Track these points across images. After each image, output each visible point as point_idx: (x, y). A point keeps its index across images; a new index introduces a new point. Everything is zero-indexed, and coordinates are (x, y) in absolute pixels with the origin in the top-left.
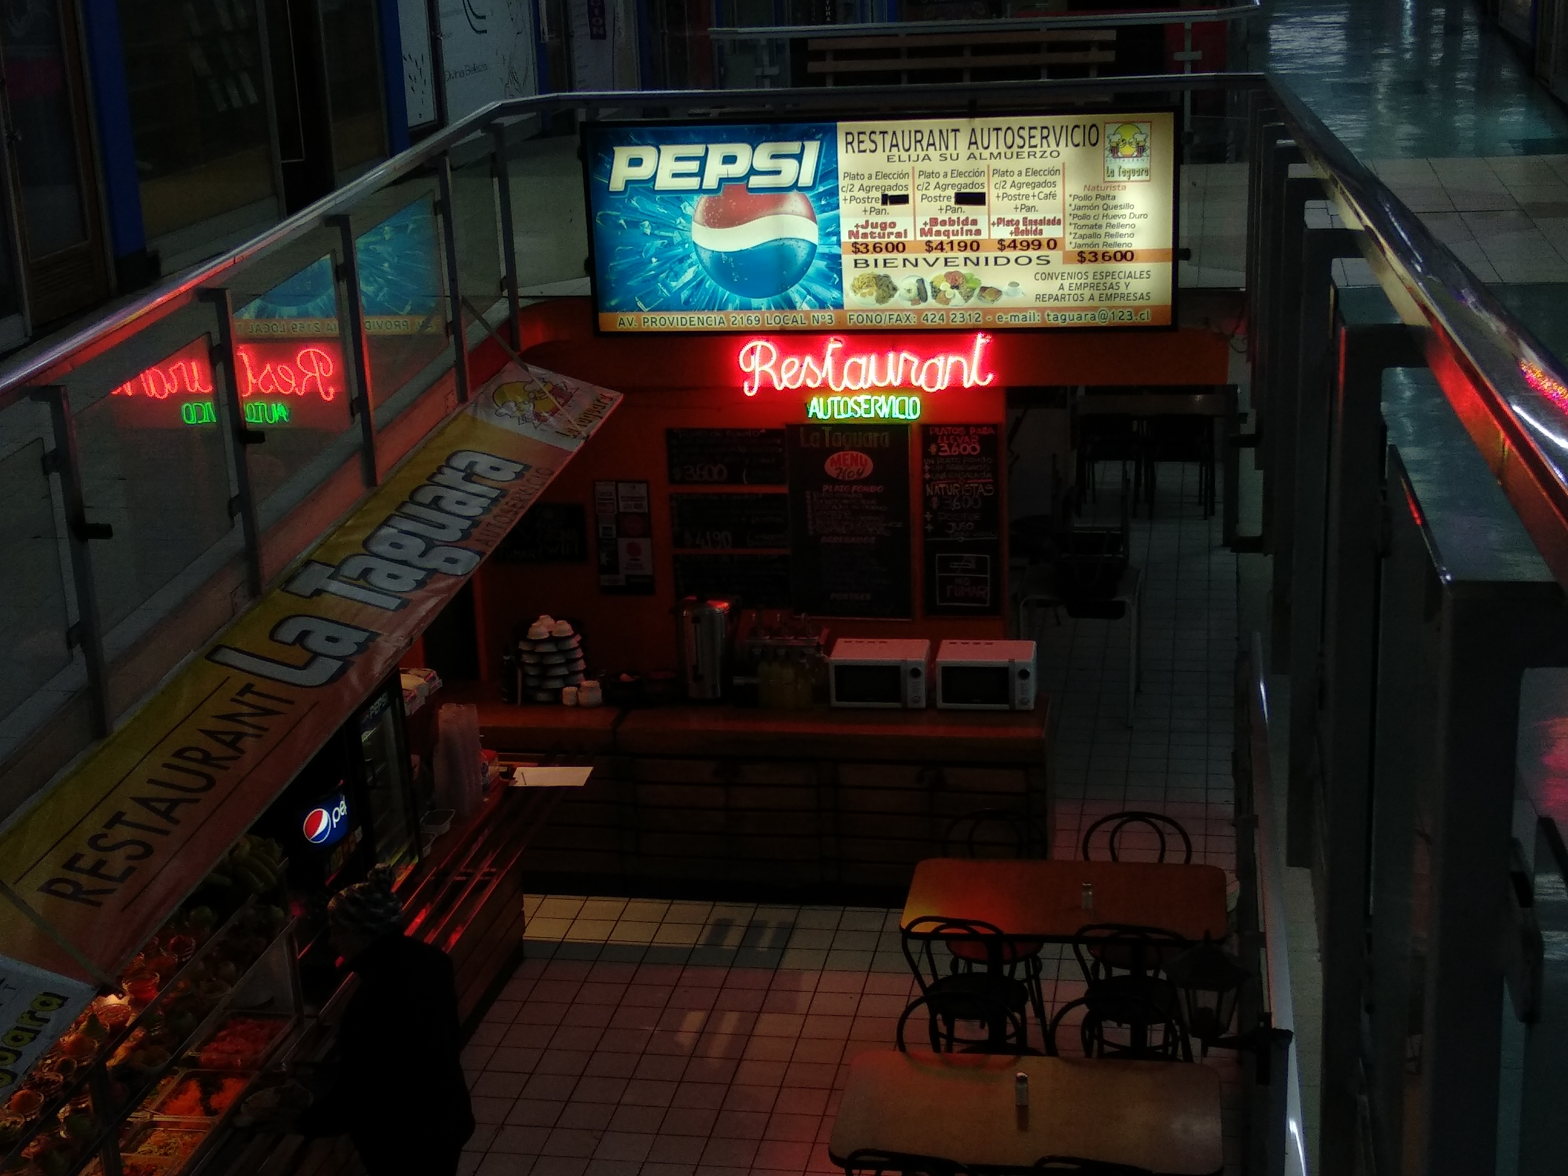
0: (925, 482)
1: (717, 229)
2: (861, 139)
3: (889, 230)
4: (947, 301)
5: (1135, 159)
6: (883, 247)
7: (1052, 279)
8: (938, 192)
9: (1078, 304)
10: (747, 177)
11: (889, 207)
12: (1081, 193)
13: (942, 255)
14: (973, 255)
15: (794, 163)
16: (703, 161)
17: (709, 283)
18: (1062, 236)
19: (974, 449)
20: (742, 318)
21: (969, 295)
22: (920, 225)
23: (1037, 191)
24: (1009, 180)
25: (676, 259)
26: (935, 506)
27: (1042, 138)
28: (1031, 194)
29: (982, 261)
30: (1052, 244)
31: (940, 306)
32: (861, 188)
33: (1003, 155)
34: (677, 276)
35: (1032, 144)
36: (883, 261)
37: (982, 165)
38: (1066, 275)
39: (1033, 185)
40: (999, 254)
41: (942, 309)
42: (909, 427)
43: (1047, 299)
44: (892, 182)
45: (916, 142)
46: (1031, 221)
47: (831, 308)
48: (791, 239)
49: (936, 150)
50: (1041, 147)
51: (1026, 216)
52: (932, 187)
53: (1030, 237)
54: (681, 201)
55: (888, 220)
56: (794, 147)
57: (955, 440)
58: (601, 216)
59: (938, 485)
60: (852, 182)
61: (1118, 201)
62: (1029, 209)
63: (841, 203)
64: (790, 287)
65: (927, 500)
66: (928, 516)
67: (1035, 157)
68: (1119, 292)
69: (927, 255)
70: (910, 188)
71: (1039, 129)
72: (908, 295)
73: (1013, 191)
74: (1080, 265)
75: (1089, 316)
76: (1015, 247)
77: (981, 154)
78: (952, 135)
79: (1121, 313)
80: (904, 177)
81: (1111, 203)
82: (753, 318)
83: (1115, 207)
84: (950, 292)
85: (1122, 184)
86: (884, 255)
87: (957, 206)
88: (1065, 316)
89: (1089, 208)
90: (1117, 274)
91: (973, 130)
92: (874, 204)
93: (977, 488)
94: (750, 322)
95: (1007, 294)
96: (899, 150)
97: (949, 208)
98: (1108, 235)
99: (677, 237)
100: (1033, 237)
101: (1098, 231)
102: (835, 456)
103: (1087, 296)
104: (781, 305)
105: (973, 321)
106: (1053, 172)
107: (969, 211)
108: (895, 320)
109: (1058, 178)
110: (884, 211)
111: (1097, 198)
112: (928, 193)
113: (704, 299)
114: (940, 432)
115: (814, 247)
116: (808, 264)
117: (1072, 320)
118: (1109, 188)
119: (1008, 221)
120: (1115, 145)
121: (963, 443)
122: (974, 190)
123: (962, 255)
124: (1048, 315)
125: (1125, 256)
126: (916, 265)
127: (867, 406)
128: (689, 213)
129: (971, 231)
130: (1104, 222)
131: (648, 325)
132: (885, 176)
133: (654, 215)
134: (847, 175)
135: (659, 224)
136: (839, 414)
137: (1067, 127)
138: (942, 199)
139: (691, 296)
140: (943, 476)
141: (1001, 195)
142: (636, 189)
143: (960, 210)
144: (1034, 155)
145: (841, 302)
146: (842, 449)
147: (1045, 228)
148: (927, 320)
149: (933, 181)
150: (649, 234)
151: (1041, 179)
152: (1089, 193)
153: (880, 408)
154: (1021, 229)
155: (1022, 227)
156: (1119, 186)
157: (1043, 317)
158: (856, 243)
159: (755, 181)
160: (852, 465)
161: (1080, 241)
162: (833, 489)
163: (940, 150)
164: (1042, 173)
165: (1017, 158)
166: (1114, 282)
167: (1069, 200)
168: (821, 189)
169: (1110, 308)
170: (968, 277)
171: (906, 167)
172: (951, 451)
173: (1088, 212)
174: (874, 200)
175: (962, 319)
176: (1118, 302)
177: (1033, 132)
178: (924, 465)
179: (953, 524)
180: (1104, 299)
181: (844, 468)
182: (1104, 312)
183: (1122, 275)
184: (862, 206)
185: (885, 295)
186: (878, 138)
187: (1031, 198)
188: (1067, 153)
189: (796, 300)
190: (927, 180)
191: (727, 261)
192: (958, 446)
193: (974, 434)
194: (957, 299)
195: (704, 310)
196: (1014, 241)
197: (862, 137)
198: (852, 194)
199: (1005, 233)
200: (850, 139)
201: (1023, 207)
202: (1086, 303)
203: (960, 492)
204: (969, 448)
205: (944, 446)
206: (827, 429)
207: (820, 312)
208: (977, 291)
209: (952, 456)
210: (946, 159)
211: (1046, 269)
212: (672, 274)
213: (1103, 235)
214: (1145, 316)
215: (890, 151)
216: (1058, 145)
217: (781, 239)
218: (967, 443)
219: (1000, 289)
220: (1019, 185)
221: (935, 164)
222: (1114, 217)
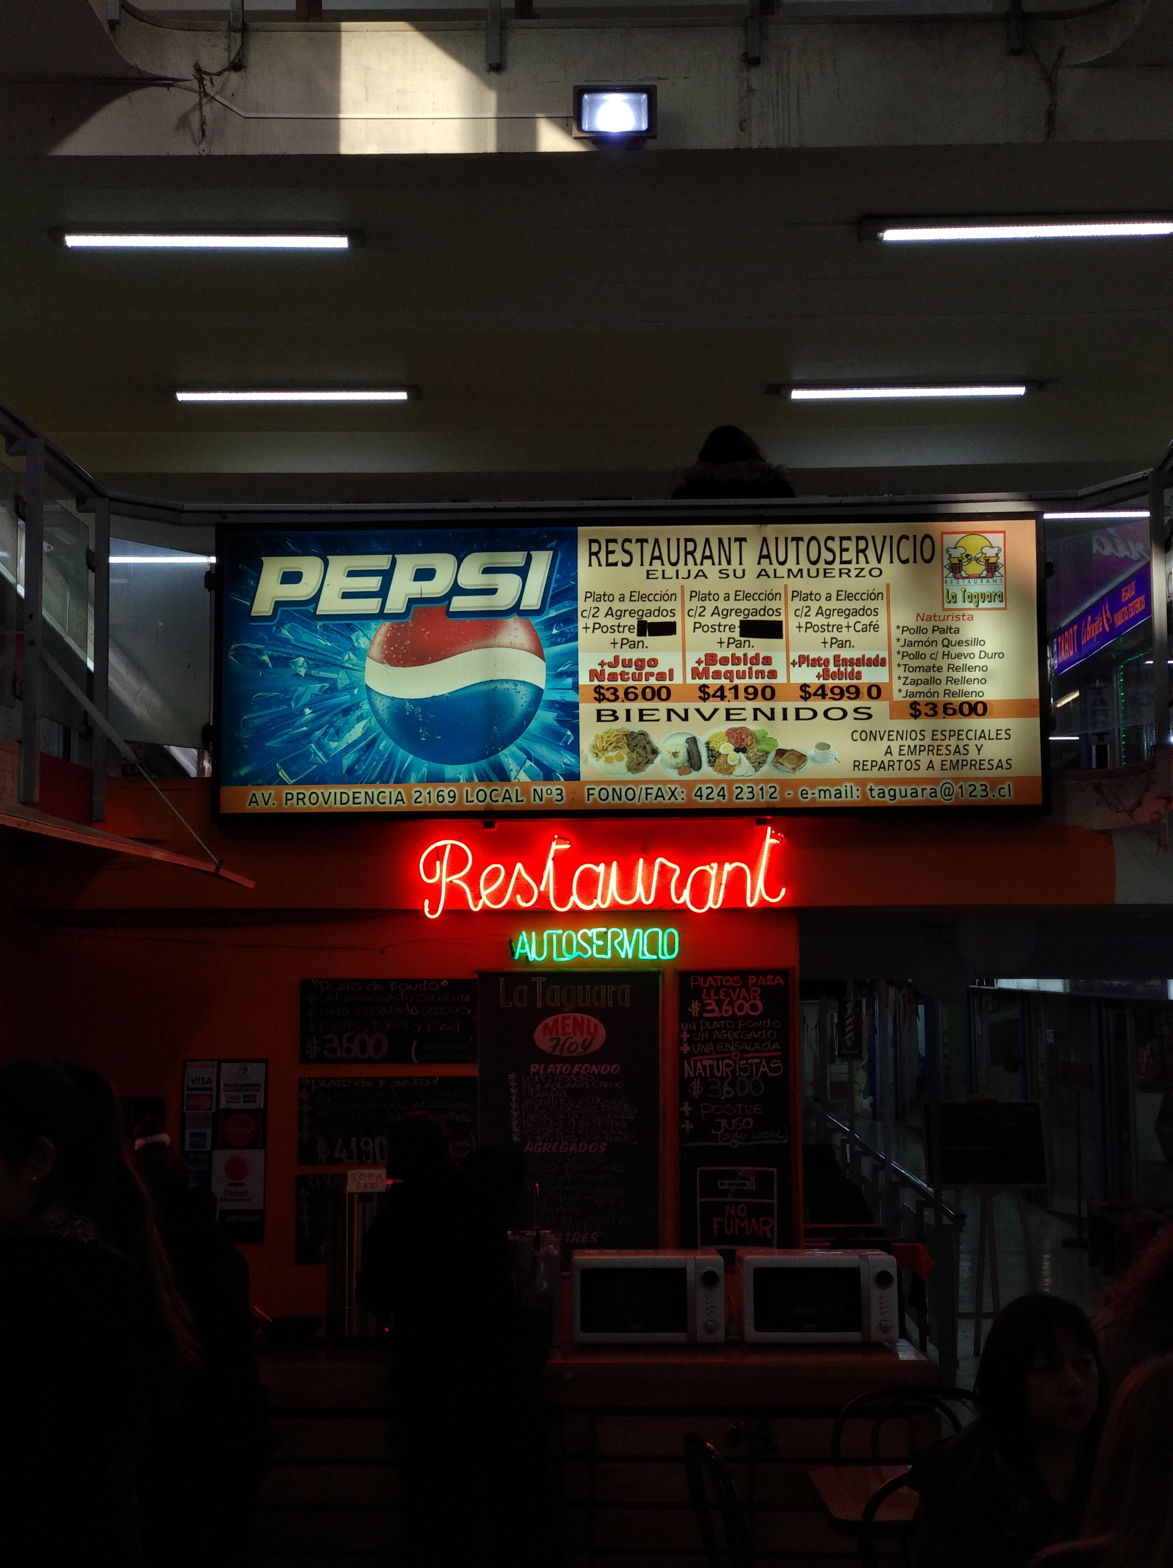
0: (682, 1057)
1: (400, 668)
2: (610, 549)
3: (647, 669)
4: (729, 769)
5: (985, 580)
6: (639, 692)
7: (875, 739)
8: (716, 620)
9: (912, 774)
10: (447, 597)
11: (648, 639)
12: (913, 624)
13: (722, 705)
14: (765, 706)
15: (516, 579)
16: (387, 576)
17: (385, 744)
18: (887, 681)
19: (754, 1007)
20: (429, 793)
21: (761, 760)
22: (691, 664)
23: (852, 620)
24: (815, 605)
25: (339, 710)
26: (696, 1093)
27: (858, 551)
28: (844, 624)
29: (779, 714)
30: (874, 691)
31: (720, 776)
32: (610, 613)
33: (805, 573)
34: (339, 733)
35: (844, 559)
36: (638, 712)
37: (776, 585)
38: (895, 734)
39: (847, 612)
40: (801, 704)
41: (722, 781)
42: (660, 977)
43: (869, 767)
44: (653, 606)
45: (687, 553)
46: (845, 660)
47: (562, 779)
48: (507, 681)
49: (713, 564)
50: (858, 562)
51: (837, 653)
52: (708, 612)
53: (844, 681)
54: (353, 630)
55: (646, 655)
56: (516, 558)
57: (727, 994)
58: (234, 650)
59: (701, 1061)
60: (596, 604)
61: (963, 636)
62: (842, 644)
63: (581, 632)
64: (503, 749)
65: (684, 1084)
66: (687, 1109)
67: (849, 576)
68: (968, 758)
69: (701, 705)
70: (678, 613)
71: (854, 540)
72: (674, 761)
73: (820, 620)
74: (913, 720)
75: (928, 791)
76: (824, 696)
77: (775, 570)
78: (735, 546)
79: (973, 788)
80: (670, 598)
81: (953, 638)
82: (445, 794)
83: (959, 643)
84: (733, 757)
85: (967, 613)
86: (642, 704)
87: (743, 639)
88: (895, 790)
89: (924, 644)
90: (964, 733)
91: (765, 540)
92: (627, 634)
93: (758, 1065)
94: (441, 799)
95: (814, 760)
96: (663, 564)
97: (731, 641)
98: (950, 680)
99: (342, 679)
100: (849, 681)
101: (937, 675)
102: (550, 1021)
103: (924, 764)
104: (488, 776)
105: (766, 798)
106: (874, 596)
107: (759, 646)
108: (654, 796)
109: (880, 604)
110: (641, 644)
111: (934, 630)
112: (703, 621)
113: (376, 765)
114: (705, 983)
115: (539, 692)
116: (529, 716)
117: (903, 796)
118: (950, 618)
119: (813, 660)
120: (956, 561)
121: (738, 998)
122: (767, 618)
123: (750, 705)
124: (871, 790)
125: (978, 709)
126: (686, 719)
127: (601, 943)
128: (363, 646)
129: (762, 672)
130: (944, 663)
131: (292, 804)
132: (643, 597)
133: (313, 649)
134: (589, 595)
135: (319, 661)
136: (560, 954)
137: (891, 537)
138: (722, 628)
139: (357, 761)
140: (709, 1048)
141: (803, 624)
142: (290, 614)
143: (747, 643)
144: (847, 574)
145: (576, 771)
146: (560, 1010)
147: (864, 670)
148: (701, 796)
149: (710, 606)
150: (303, 675)
151: (858, 605)
152: (924, 624)
153: (621, 944)
154: (831, 671)
155: (832, 668)
156: (963, 616)
157: (864, 793)
158: (600, 687)
159: (459, 603)
160: (575, 1033)
161: (913, 688)
162: (545, 1069)
163: (720, 564)
164: (858, 597)
165: (825, 576)
166: (961, 744)
167: (896, 633)
168: (553, 613)
169: (956, 780)
170: (759, 736)
171: (672, 586)
172: (720, 1011)
173: (922, 649)
174: (627, 628)
175: (751, 795)
176: (967, 772)
177: (845, 544)
178: (681, 1031)
179: (724, 1122)
180: (947, 767)
181: (563, 1038)
182: (947, 785)
183: (971, 735)
184: (609, 637)
185: (640, 759)
186: (634, 548)
187: (845, 630)
188: (892, 570)
189: (511, 767)
190: (701, 603)
191: (412, 713)
192: (731, 1003)
193: (755, 985)
194: (743, 767)
195: (374, 782)
196: (822, 687)
197: (612, 547)
198: (596, 620)
199: (809, 676)
200: (595, 547)
201: (834, 641)
202: (923, 773)
203: (733, 1072)
204: (747, 1007)
205: (711, 1004)
206: (540, 981)
207: (544, 785)
208: (772, 756)
209: (722, 1018)
210: (728, 576)
211: (867, 725)
212: (332, 731)
213: (944, 681)
214: (1004, 792)
215: (651, 564)
216: (879, 561)
217: (492, 681)
218: (744, 998)
219: (804, 753)
220: (828, 612)
221: (713, 582)
222: (958, 656)
